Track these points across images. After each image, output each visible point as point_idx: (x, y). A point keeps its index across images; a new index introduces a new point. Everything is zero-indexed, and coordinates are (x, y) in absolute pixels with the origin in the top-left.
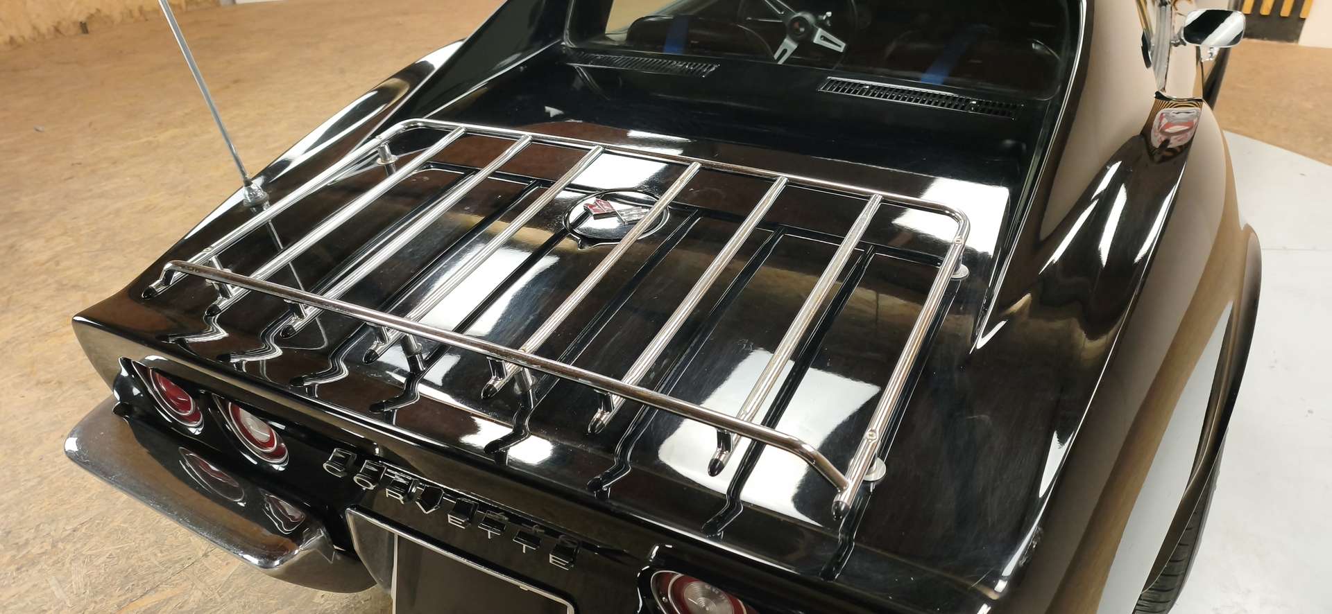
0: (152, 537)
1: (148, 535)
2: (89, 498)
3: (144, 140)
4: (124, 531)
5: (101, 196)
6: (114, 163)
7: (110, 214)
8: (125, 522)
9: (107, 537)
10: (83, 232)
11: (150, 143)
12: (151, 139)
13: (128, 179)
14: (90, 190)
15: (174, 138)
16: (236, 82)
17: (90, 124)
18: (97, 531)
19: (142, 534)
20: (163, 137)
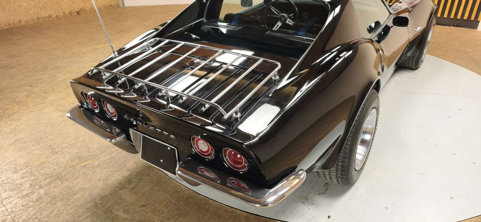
0: (87, 149)
1: (86, 149)
2: (72, 139)
3: (94, 47)
4: (80, 147)
5: (80, 62)
6: (84, 53)
7: (82, 68)
8: (80, 145)
9: (75, 148)
10: (74, 72)
11: (95, 48)
12: (95, 47)
13: (88, 58)
14: (77, 61)
15: (102, 47)
16: (122, 31)
17: (78, 42)
18: (73, 147)
19: (84, 148)
20: (99, 46)
